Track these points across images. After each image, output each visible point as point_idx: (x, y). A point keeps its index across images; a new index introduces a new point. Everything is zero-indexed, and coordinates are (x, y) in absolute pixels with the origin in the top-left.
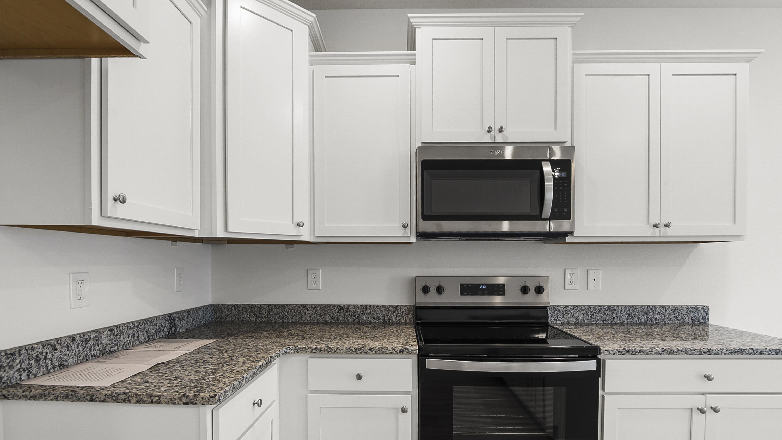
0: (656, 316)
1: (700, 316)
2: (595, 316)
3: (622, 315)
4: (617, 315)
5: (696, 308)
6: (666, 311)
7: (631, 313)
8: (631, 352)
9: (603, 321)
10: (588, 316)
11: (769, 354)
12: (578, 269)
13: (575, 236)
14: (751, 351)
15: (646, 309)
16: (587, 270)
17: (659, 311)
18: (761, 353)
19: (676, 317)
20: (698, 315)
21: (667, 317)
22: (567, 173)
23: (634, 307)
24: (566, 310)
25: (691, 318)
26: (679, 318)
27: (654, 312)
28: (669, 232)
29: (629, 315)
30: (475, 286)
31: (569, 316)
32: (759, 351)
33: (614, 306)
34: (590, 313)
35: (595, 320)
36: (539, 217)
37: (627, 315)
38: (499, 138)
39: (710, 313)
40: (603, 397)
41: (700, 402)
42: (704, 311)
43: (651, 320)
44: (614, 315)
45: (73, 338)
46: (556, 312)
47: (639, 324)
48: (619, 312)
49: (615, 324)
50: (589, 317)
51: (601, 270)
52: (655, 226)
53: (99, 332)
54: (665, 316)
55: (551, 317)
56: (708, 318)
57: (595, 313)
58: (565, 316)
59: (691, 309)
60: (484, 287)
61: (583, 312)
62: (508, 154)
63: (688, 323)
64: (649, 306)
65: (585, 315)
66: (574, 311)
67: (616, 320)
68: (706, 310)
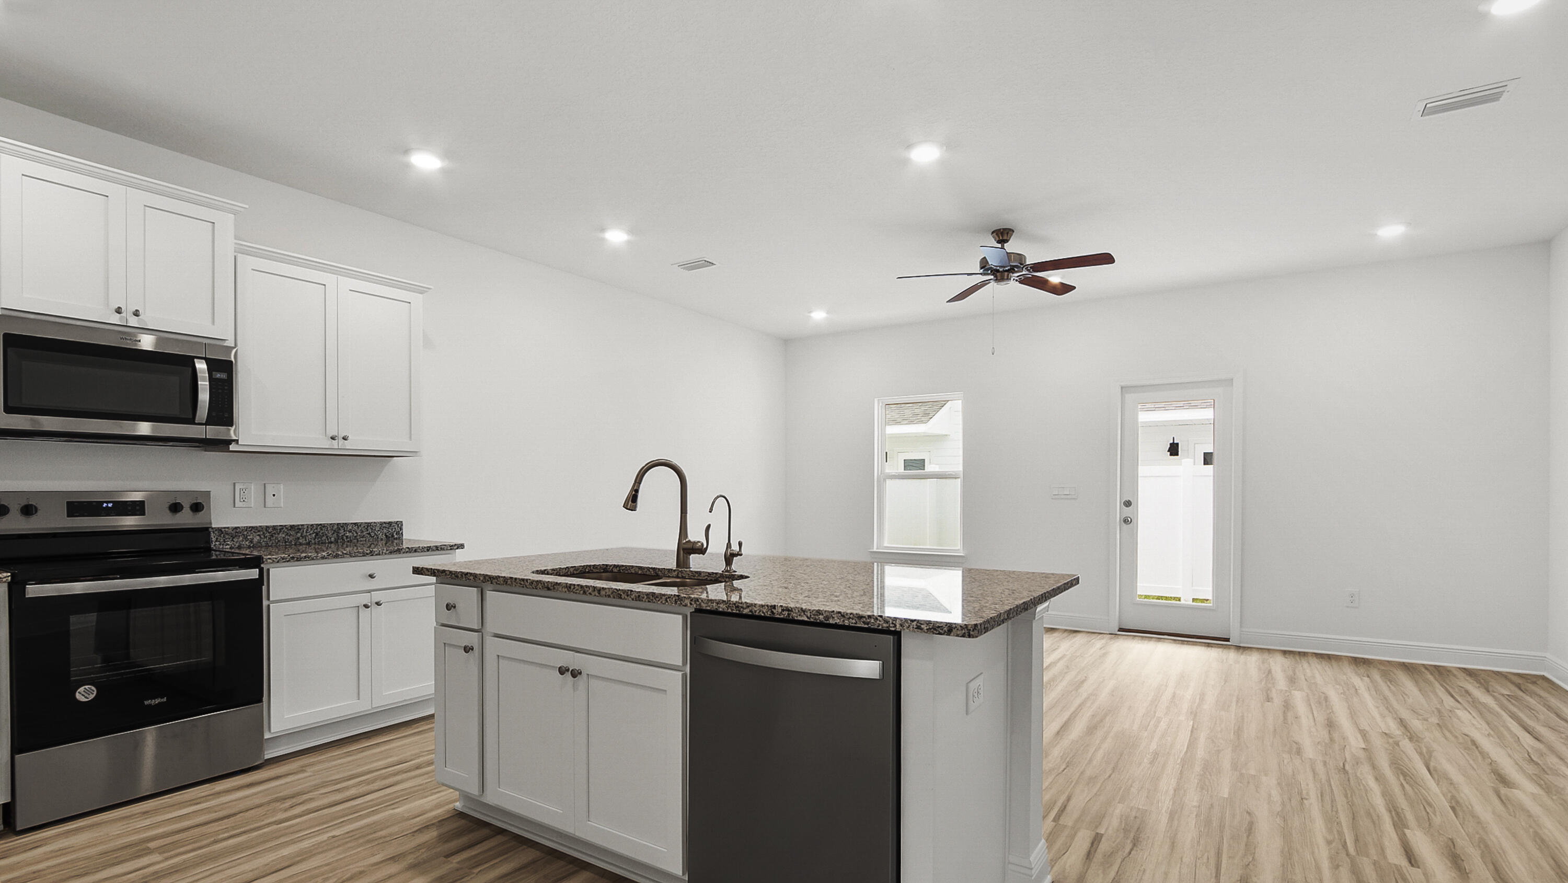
0: (348, 534)
1: (394, 531)
2: (274, 538)
3: (308, 534)
4: (302, 534)
5: (390, 523)
6: (358, 528)
7: (319, 532)
8: (296, 559)
9: (286, 542)
10: (265, 537)
11: (422, 552)
12: (251, 483)
13: (240, 445)
14: (407, 550)
15: (336, 527)
16: (265, 484)
17: (351, 528)
18: (415, 551)
19: (369, 534)
20: (392, 530)
21: (359, 534)
22: (228, 375)
23: (323, 525)
24: (236, 532)
25: (385, 534)
26: (373, 534)
27: (346, 529)
28: (348, 445)
29: (317, 534)
30: (94, 504)
31: (241, 539)
32: (414, 549)
33: (298, 525)
34: (268, 534)
35: (275, 542)
36: (191, 421)
37: (314, 534)
38: (133, 322)
39: (404, 527)
40: (269, 606)
41: (365, 599)
42: (398, 526)
43: (342, 538)
44: (299, 535)
46: (222, 535)
47: (329, 543)
48: (305, 532)
49: (301, 544)
50: (268, 538)
51: (282, 485)
52: (333, 438)
54: (357, 533)
55: (216, 541)
56: (402, 533)
57: (275, 533)
58: (235, 540)
59: (384, 525)
60: (110, 505)
61: (259, 533)
62: (147, 343)
63: (382, 539)
64: (340, 524)
65: (262, 536)
66: (248, 533)
67: (301, 541)
68: (399, 524)
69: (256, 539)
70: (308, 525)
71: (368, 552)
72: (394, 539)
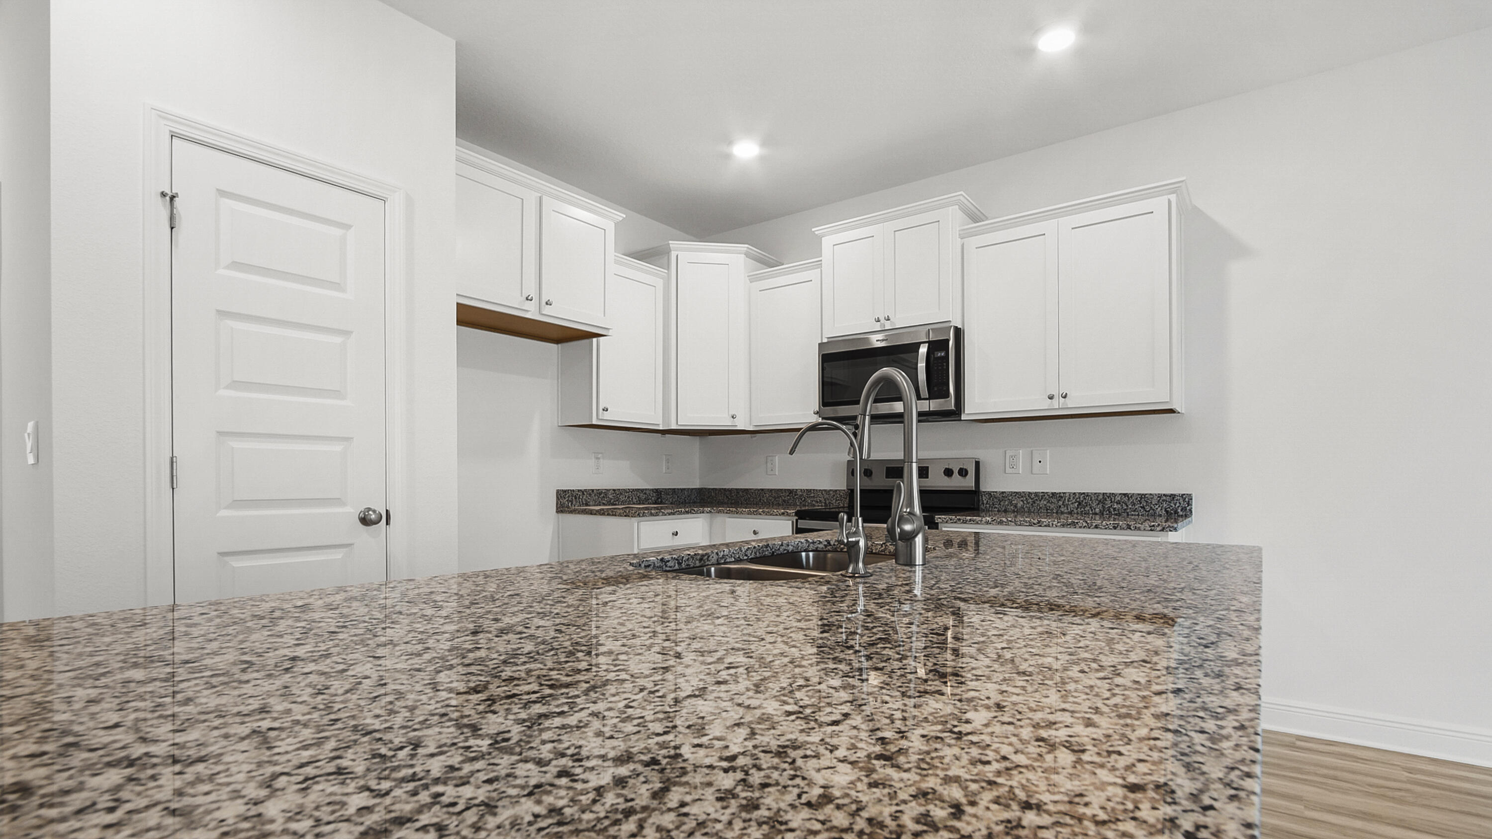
0: (1116, 506)
1: (1179, 507)
2: (1037, 504)
3: (1070, 502)
4: (1064, 502)
5: (1173, 496)
6: (1129, 499)
7: (1083, 501)
9: (1048, 509)
12: (1022, 451)
16: (1029, 451)
17: (1119, 499)
19: (1143, 507)
20: (1176, 505)
21: (1131, 506)
23: (1087, 494)
24: (1003, 497)
25: (1166, 509)
26: (1148, 508)
27: (1113, 500)
29: (1080, 504)
30: (900, 468)
31: (1007, 503)
33: (1060, 493)
34: (1031, 500)
35: (1037, 507)
37: (1077, 503)
38: (887, 325)
39: (1193, 502)
42: (1184, 500)
43: (1108, 508)
44: (1061, 503)
45: (593, 490)
46: (990, 499)
47: (1093, 514)
48: (1067, 500)
49: (1062, 513)
50: (1030, 504)
51: (1049, 452)
52: (1050, 397)
53: (608, 490)
54: (1127, 506)
56: (1191, 510)
57: (1037, 500)
58: (1002, 503)
59: (1165, 498)
61: (1023, 499)
63: (1160, 516)
64: (1107, 494)
65: (1026, 502)
66: (1013, 498)
67: (1063, 508)
68: (1187, 500)
69: (1020, 504)
70: (1070, 494)
71: (1036, 521)
72: (1179, 516)
